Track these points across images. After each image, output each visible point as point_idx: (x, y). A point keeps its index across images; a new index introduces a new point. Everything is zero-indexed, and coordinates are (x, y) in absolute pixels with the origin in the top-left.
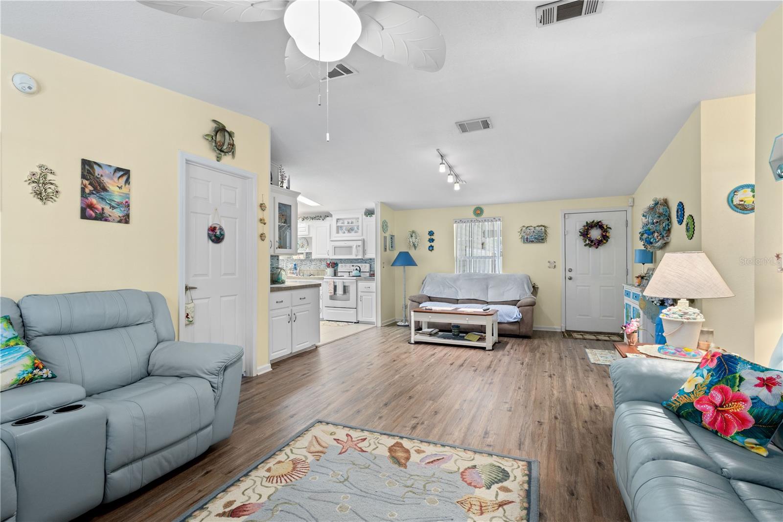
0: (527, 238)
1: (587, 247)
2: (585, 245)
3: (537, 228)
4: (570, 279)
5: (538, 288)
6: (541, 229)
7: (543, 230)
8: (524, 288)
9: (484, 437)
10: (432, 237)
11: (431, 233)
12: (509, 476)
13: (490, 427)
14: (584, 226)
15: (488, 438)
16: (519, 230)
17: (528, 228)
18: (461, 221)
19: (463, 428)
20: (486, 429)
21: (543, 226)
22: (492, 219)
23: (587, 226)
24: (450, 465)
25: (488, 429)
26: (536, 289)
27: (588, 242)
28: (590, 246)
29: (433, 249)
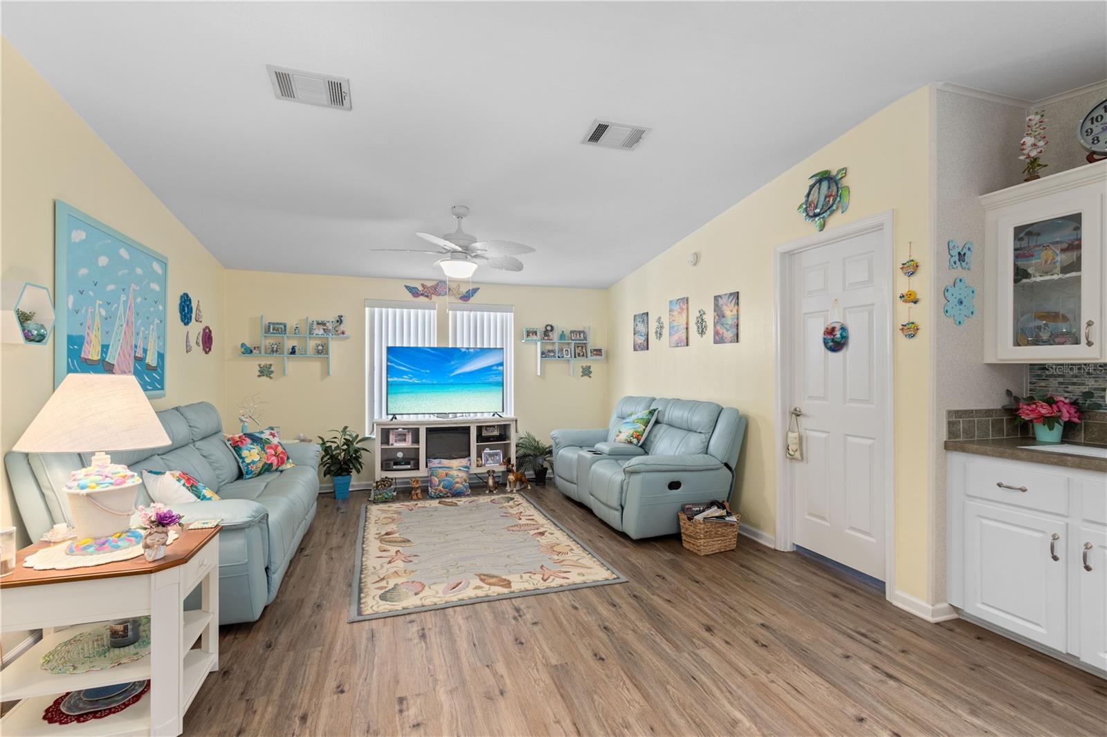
9: (423, 629)
12: (380, 597)
13: (422, 647)
15: (418, 631)
19: (458, 632)
20: (426, 642)
24: (440, 588)
25: (423, 643)
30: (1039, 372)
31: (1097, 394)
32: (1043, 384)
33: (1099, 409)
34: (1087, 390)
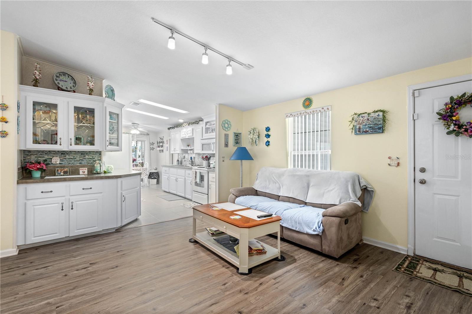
0: (360, 128)
1: (453, 136)
2: (448, 133)
3: (372, 115)
4: (423, 182)
5: (373, 191)
6: (378, 115)
7: (381, 117)
8: (348, 192)
10: (268, 133)
11: (268, 129)
14: (446, 104)
16: (351, 119)
17: (361, 115)
18: (291, 115)
21: (381, 111)
22: (321, 109)
23: (451, 103)
26: (371, 192)
27: (452, 127)
28: (458, 134)
29: (269, 145)
30: (27, 153)
31: (48, 160)
32: (29, 157)
33: (49, 165)
34: (45, 159)
